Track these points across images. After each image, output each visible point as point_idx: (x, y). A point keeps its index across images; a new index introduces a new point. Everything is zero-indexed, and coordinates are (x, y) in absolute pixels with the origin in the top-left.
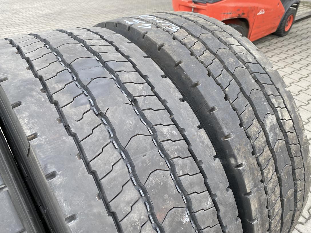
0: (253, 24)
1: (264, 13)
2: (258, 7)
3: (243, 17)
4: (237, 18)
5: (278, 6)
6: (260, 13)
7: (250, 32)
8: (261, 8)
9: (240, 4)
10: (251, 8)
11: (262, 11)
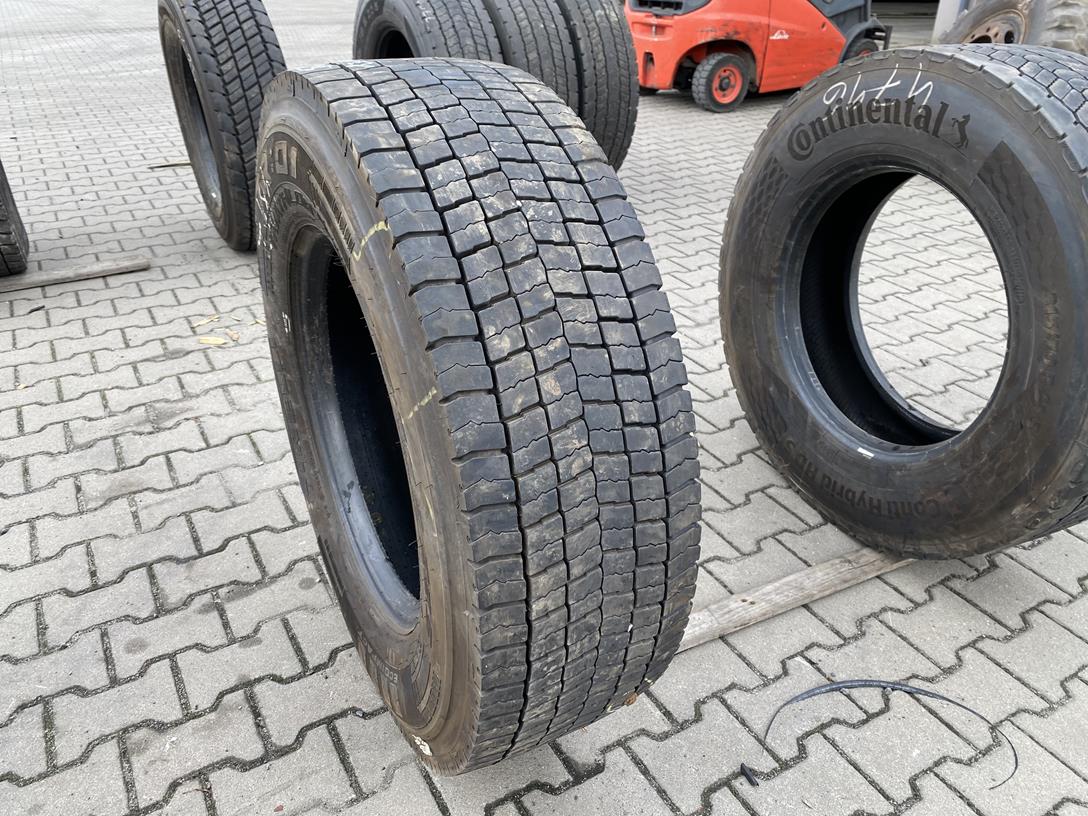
0: (765, 55)
1: (786, 37)
2: (769, 26)
3: (735, 37)
4: (723, 38)
5: (825, 29)
6: (777, 36)
7: (759, 70)
8: (776, 29)
9: (729, 16)
10: (752, 24)
11: (781, 33)
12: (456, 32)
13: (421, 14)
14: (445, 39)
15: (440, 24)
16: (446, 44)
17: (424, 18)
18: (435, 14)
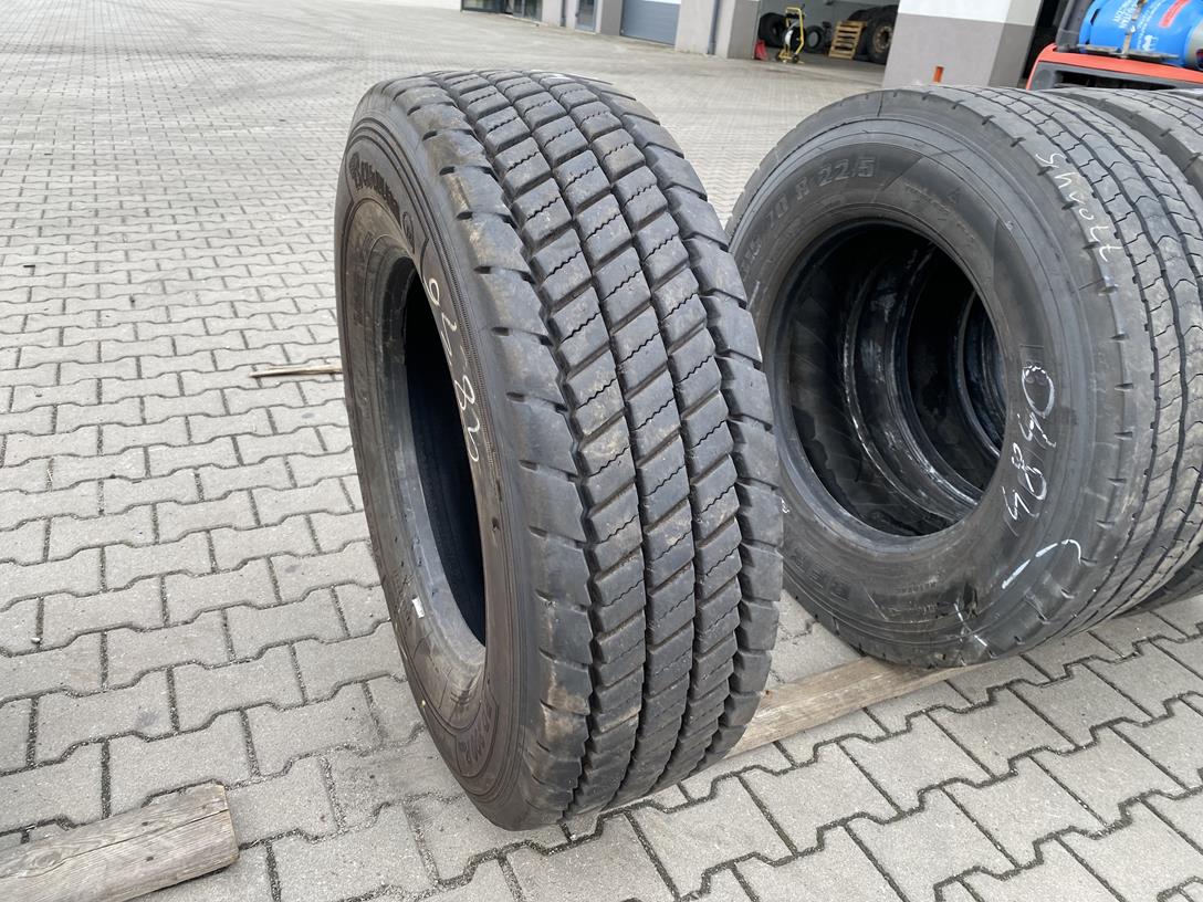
12: (1170, 290)
13: (1083, 236)
14: (1148, 312)
15: (1134, 265)
16: (1148, 327)
17: (1090, 247)
18: (1117, 235)
